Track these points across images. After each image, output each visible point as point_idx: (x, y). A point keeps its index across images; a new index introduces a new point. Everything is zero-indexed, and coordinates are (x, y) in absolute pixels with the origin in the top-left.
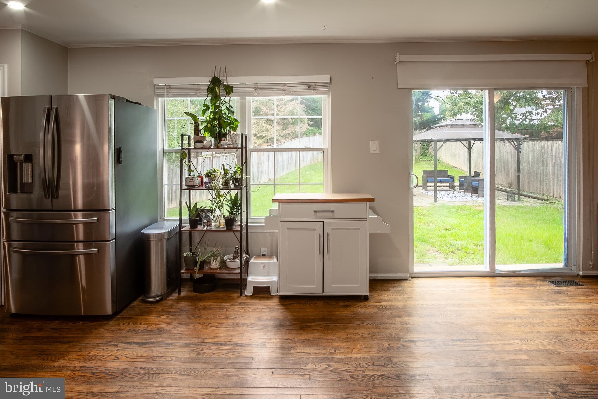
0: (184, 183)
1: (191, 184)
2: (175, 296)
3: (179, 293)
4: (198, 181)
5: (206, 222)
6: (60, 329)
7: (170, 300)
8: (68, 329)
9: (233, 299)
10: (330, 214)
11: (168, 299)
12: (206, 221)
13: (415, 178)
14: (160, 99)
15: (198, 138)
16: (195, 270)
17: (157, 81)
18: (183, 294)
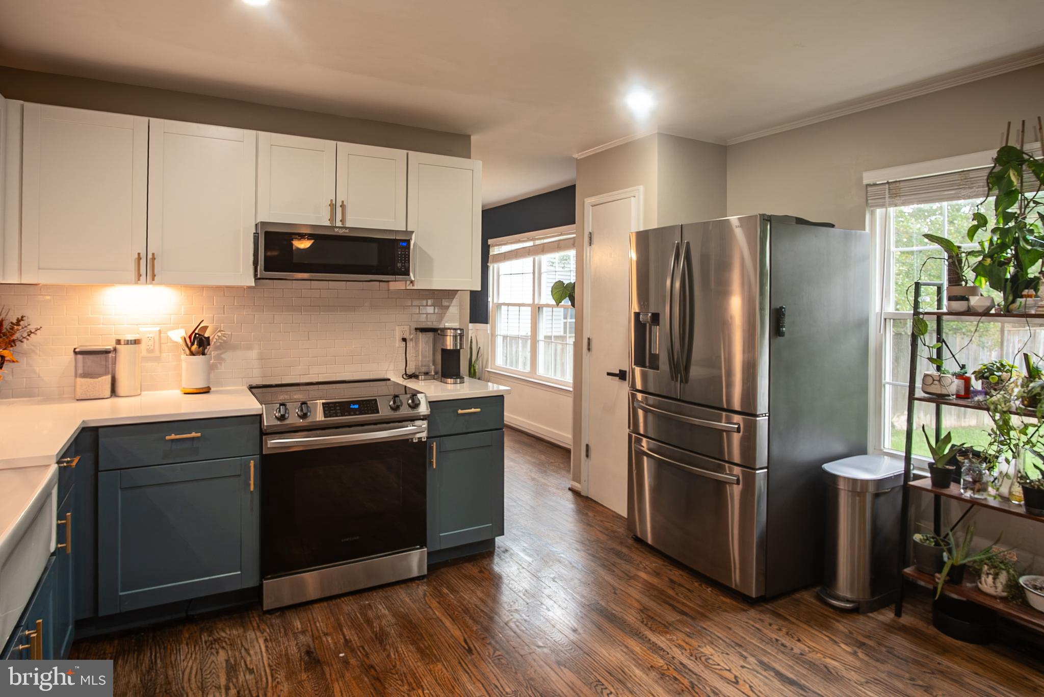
1: (936, 389)
2: (887, 616)
3: (898, 614)
4: (954, 386)
5: (969, 482)
6: (680, 585)
7: (873, 618)
8: (689, 590)
11: (871, 615)
12: (971, 480)
15: (957, 291)
16: (937, 580)
17: (870, 177)
18: (906, 619)
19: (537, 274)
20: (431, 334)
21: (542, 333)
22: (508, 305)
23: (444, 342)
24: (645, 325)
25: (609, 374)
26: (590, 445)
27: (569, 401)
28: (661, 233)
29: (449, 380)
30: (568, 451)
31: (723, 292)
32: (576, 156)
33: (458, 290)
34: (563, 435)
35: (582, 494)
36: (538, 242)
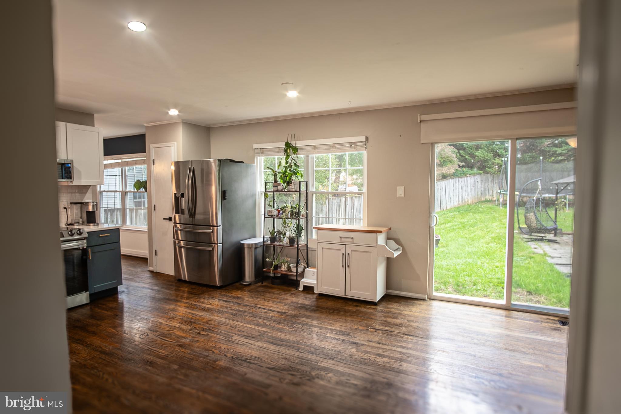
0: (266, 214)
1: (271, 215)
2: (260, 284)
3: (262, 283)
4: (275, 213)
5: (278, 240)
9: (290, 291)
10: (351, 240)
13: (435, 217)
14: (259, 158)
15: (275, 184)
16: (271, 271)
17: (255, 146)
18: (264, 284)
19: (124, 176)
20: (79, 205)
21: (128, 206)
22: (107, 192)
23: (88, 208)
24: (178, 198)
25: (164, 219)
26: (157, 250)
27: (146, 237)
28: (185, 163)
29: (91, 224)
30: (147, 259)
31: (209, 184)
32: (145, 125)
33: (90, 185)
34: (144, 252)
35: (154, 271)
36: (124, 160)
